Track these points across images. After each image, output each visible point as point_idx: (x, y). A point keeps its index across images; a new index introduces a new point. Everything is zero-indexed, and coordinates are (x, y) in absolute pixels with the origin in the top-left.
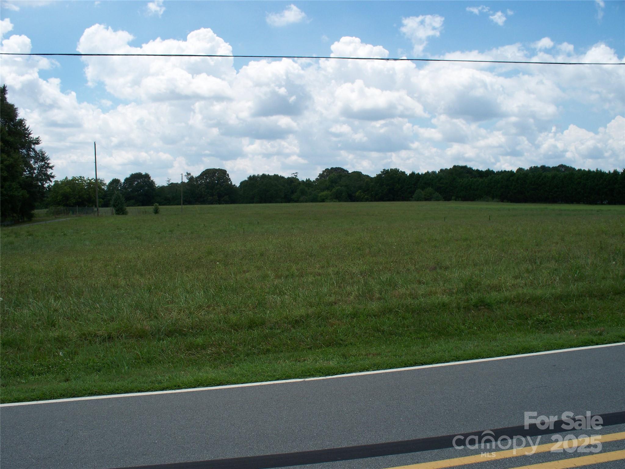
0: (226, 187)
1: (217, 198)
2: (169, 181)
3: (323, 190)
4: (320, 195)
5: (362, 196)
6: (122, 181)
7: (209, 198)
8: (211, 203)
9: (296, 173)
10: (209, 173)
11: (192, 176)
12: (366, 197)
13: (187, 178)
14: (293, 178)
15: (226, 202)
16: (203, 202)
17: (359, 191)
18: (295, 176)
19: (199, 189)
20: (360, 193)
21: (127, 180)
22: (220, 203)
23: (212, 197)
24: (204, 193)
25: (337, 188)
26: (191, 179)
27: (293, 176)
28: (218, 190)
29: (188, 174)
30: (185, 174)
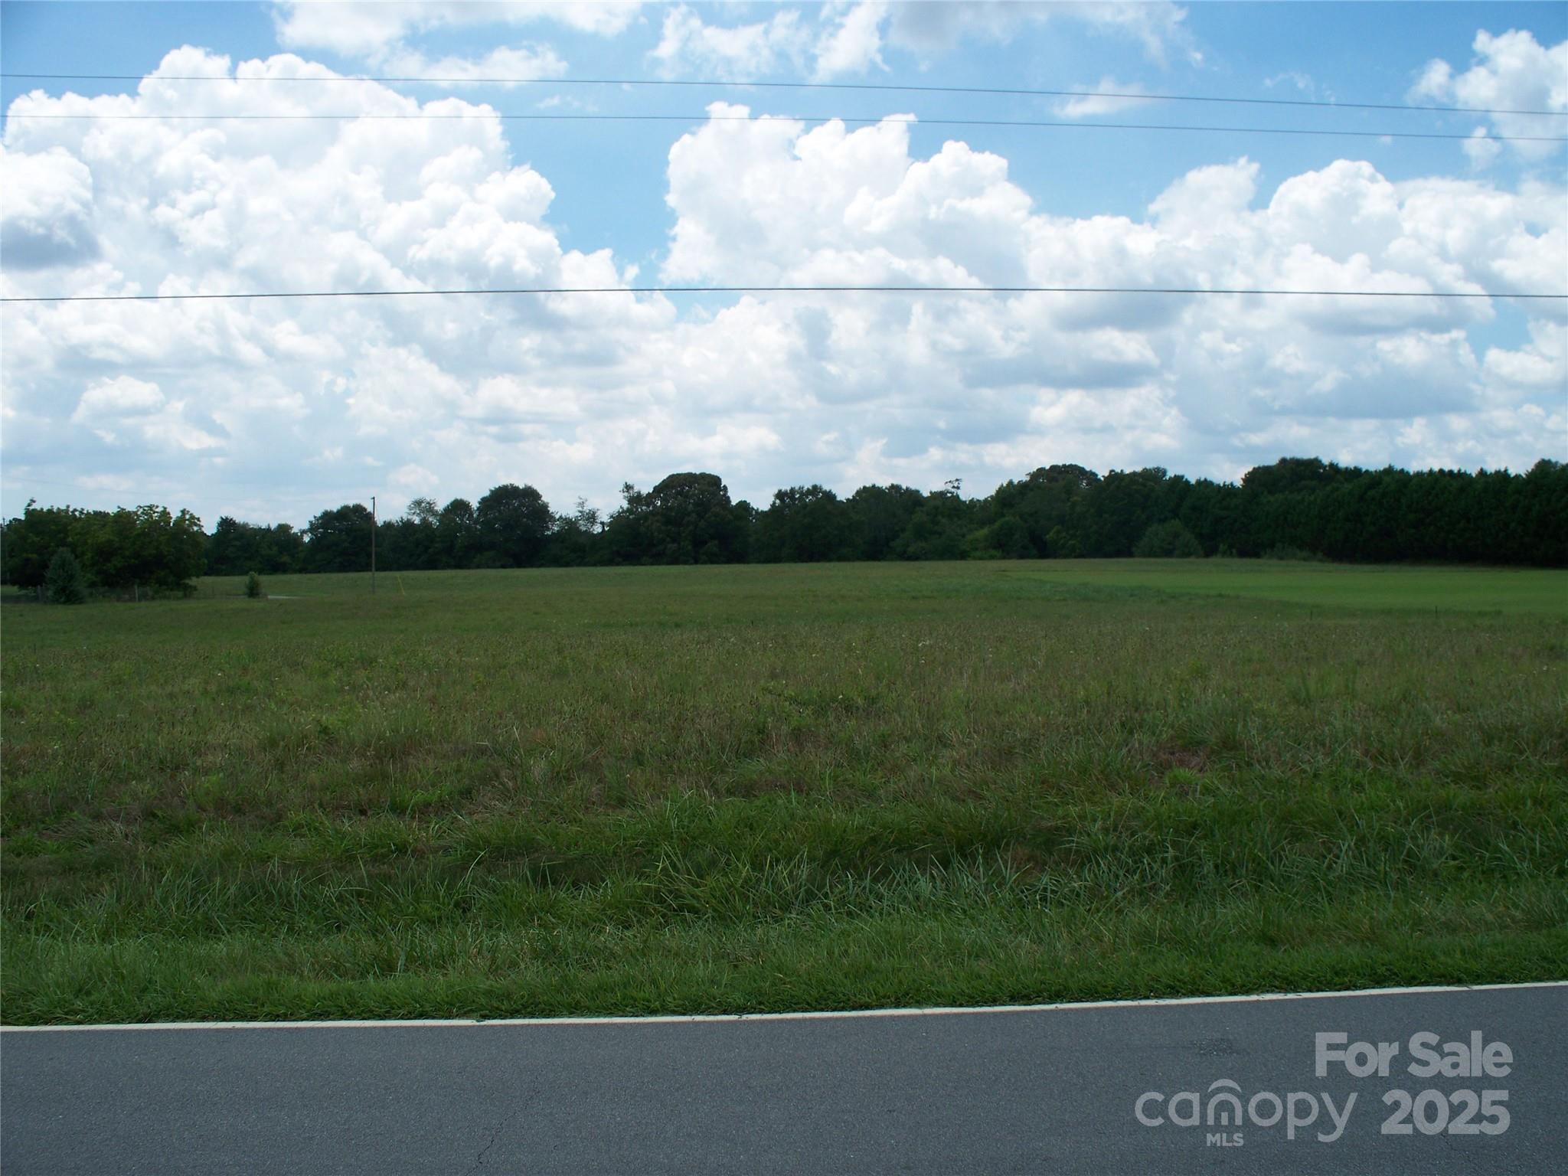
0: (713, 518)
1: (690, 548)
2: (582, 504)
3: (982, 524)
4: (970, 537)
5: (1062, 541)
6: (475, 504)
7: (669, 546)
8: (675, 561)
9: (957, 480)
10: (676, 485)
11: (639, 493)
13: (625, 497)
14: (944, 493)
15: (713, 559)
16: (658, 558)
17: (1055, 529)
18: (954, 487)
19: (646, 524)
20: (1058, 532)
21: (484, 501)
22: (697, 562)
23: (676, 545)
24: (656, 533)
25: (1007, 519)
26: (635, 500)
27: (949, 487)
28: (691, 527)
29: (628, 487)
30: (621, 487)
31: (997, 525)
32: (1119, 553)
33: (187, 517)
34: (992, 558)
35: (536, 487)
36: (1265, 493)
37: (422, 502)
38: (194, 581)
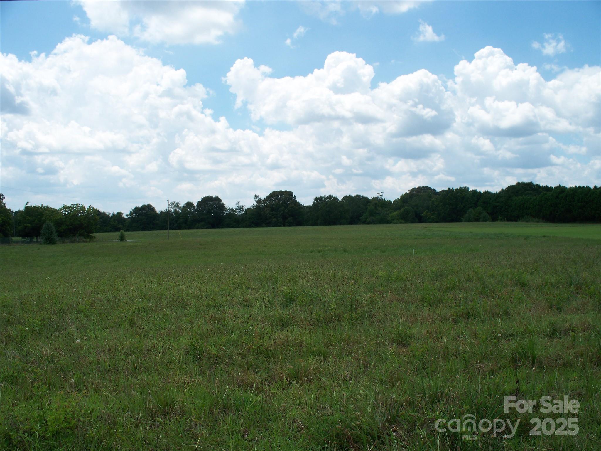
0: (291, 208)
1: (282, 220)
2: (238, 203)
3: (395, 210)
4: (391, 215)
5: (429, 216)
6: (195, 204)
7: (274, 219)
8: (275, 225)
9: (382, 193)
10: (275, 195)
11: (260, 199)
12: (432, 217)
13: (255, 200)
14: (377, 198)
15: (290, 225)
16: (269, 224)
17: (425, 211)
18: (380, 196)
19: (264, 211)
20: (427, 213)
21: (199, 202)
22: (284, 226)
23: (276, 219)
24: (268, 215)
25: (406, 207)
26: (259, 201)
27: (378, 196)
28: (282, 212)
29: (256, 197)
30: (254, 196)
31: (402, 210)
32: (452, 221)
33: (91, 208)
34: (401, 223)
35: (219, 197)
36: (514, 195)
37: (174, 203)
38: (94, 235)
